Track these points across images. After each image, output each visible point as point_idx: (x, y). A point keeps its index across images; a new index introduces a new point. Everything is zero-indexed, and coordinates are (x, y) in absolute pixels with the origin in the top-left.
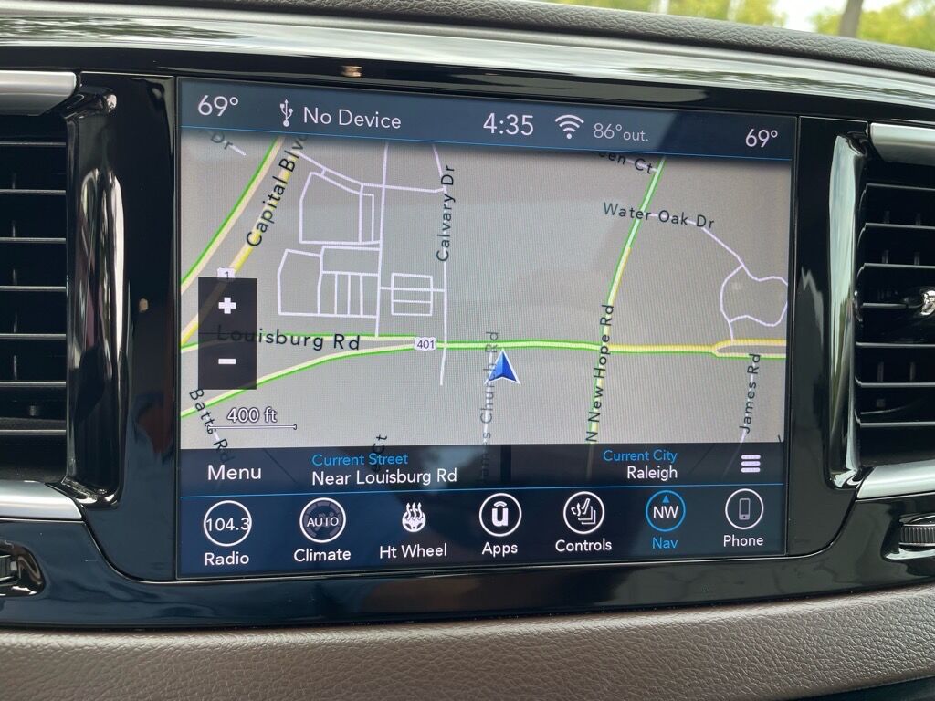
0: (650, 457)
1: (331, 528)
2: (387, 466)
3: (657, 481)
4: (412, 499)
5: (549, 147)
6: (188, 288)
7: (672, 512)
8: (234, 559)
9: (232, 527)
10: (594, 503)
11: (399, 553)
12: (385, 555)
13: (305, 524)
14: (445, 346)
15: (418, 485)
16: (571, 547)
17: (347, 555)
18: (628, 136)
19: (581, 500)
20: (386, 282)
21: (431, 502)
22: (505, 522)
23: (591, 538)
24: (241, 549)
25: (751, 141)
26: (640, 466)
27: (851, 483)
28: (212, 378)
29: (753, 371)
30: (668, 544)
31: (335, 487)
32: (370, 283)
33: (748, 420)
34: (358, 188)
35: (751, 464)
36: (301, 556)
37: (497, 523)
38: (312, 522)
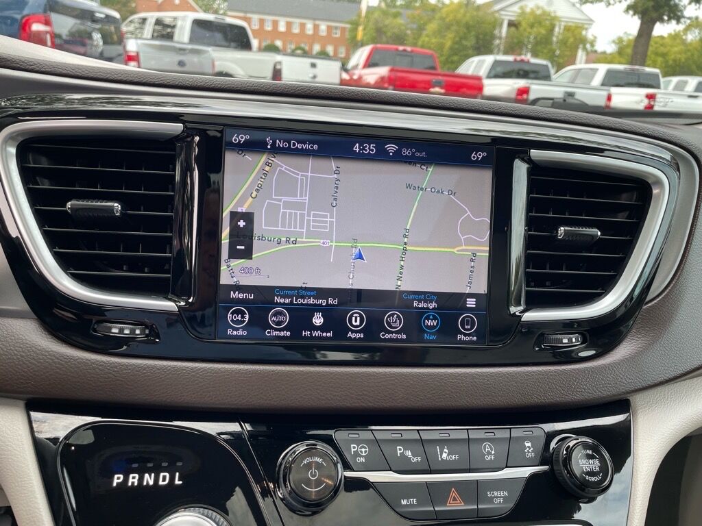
0: (425, 297)
1: (282, 322)
2: (307, 296)
3: (428, 308)
4: (318, 311)
5: (382, 157)
6: (226, 214)
7: (434, 323)
8: (240, 333)
9: (240, 319)
10: (398, 317)
11: (311, 334)
12: (305, 335)
13: (271, 319)
14: (334, 244)
15: (321, 305)
16: (387, 336)
17: (288, 334)
18: (417, 154)
19: (392, 315)
20: (309, 215)
21: (326, 312)
22: (358, 323)
23: (396, 332)
24: (243, 328)
25: (474, 157)
26: (420, 301)
27: (517, 314)
28: (234, 254)
29: (472, 260)
30: (431, 337)
31: (284, 304)
32: (302, 216)
33: (470, 283)
34: (298, 174)
35: (471, 303)
36: (269, 332)
37: (354, 323)
38: (274, 318)
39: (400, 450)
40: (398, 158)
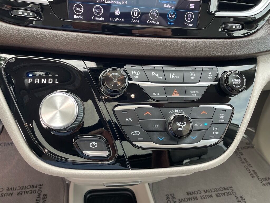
0: (170, 2)
1: (100, 12)
3: (171, 8)
4: (117, 7)
7: (173, 16)
8: (80, 17)
9: (79, 10)
10: (156, 12)
11: (114, 20)
12: (111, 20)
13: (95, 11)
15: (118, 4)
16: (151, 22)
17: (103, 19)
19: (153, 11)
21: (121, 9)
22: (137, 15)
23: (155, 21)
24: (81, 15)
26: (167, 4)
27: (213, 12)
30: (171, 24)
31: (100, 3)
35: (192, 6)
36: (94, 18)
37: (135, 15)
38: (96, 11)
39: (153, 74)
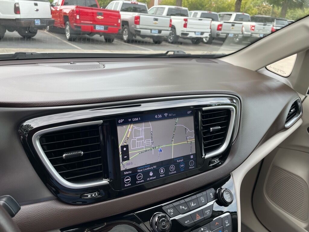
0: (180, 158)
1: (141, 178)
2: (147, 167)
3: (181, 162)
5: (164, 118)
6: (120, 147)
7: (183, 165)
8: (129, 185)
9: (128, 180)
10: (173, 166)
11: (150, 179)
12: (148, 180)
16: (171, 173)
17: (143, 181)
18: (173, 115)
19: (172, 166)
20: (145, 141)
21: (153, 171)
22: (163, 172)
23: (173, 171)
24: (129, 183)
25: (188, 113)
26: (179, 160)
27: (204, 157)
28: (124, 160)
29: (191, 144)
30: (183, 170)
31: (141, 172)
32: (143, 142)
33: (191, 151)
34: (140, 129)
35: (192, 157)
36: (137, 182)
37: (162, 172)
38: (138, 177)
39: (181, 207)
40: (168, 118)
